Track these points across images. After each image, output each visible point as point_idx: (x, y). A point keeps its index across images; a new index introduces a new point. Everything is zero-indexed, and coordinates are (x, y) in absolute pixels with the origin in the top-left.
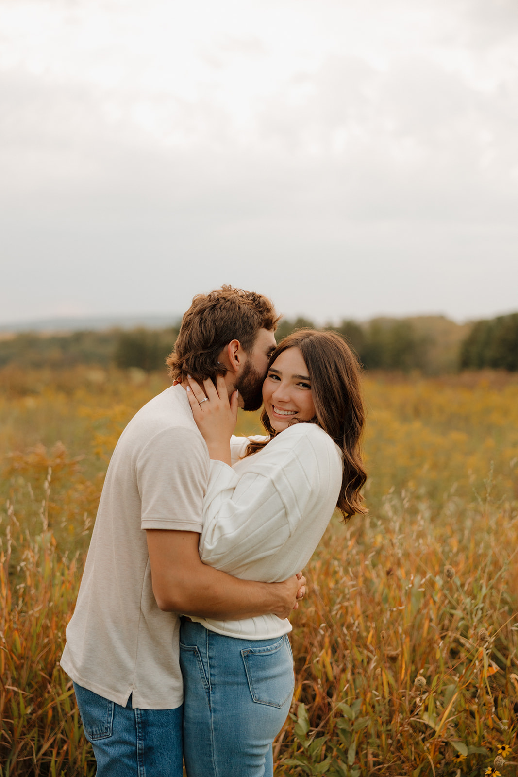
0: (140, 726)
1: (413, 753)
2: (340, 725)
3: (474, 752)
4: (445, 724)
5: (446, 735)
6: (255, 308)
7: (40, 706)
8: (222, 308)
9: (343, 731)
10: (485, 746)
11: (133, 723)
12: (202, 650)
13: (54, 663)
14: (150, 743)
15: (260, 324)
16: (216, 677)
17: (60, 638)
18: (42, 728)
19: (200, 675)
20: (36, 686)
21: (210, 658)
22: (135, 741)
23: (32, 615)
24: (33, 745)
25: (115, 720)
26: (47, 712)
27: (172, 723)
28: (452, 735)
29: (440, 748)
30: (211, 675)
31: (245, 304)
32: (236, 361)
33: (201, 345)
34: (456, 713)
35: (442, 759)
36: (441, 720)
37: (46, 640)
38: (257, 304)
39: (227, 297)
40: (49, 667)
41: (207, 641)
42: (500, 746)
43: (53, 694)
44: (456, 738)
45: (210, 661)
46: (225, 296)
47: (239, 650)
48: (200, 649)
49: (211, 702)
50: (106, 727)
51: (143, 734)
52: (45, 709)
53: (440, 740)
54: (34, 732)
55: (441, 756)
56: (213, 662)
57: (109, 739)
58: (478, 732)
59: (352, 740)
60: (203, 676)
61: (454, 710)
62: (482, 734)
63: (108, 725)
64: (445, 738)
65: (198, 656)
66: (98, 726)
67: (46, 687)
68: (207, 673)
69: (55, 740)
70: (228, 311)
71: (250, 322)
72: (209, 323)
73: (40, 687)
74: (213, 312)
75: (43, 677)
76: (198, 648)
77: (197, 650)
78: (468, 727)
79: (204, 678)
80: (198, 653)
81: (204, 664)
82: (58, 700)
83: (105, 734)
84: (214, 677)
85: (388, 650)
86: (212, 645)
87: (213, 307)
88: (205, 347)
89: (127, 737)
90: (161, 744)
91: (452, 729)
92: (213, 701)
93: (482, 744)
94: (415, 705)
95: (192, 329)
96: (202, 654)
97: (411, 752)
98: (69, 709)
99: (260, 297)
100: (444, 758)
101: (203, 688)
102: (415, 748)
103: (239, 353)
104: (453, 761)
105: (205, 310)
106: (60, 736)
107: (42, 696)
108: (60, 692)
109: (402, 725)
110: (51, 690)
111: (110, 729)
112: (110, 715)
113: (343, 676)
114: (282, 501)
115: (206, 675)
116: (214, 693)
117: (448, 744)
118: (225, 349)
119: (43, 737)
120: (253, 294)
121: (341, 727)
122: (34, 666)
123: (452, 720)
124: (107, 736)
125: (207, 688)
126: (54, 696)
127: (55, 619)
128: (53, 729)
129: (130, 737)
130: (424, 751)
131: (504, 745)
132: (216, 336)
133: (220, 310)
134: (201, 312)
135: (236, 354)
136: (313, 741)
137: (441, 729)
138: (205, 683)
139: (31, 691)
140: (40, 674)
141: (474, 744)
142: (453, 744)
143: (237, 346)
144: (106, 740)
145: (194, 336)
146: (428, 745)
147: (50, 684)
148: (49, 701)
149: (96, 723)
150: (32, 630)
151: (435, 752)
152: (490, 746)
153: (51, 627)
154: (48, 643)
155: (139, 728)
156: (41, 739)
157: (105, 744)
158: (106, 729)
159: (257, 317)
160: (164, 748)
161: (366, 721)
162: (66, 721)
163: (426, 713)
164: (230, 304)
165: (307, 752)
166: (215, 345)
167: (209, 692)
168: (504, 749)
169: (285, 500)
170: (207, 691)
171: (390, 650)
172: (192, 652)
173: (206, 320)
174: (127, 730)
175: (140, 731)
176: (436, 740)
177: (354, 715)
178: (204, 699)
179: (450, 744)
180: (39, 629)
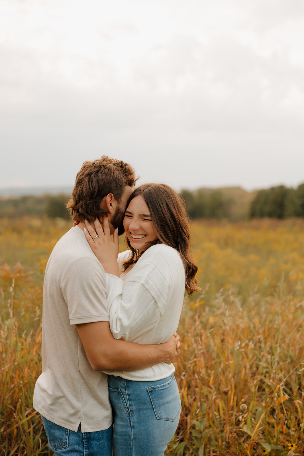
0: (86, 440)
1: (238, 450)
2: (194, 434)
3: (274, 448)
4: (256, 432)
5: (257, 439)
6: (123, 173)
7: (9, 426)
8: (103, 173)
9: (196, 437)
10: (280, 444)
11: (81, 439)
12: (123, 390)
13: (17, 400)
14: (92, 451)
15: (126, 183)
16: (133, 406)
17: (21, 384)
18: (10, 440)
19: (123, 406)
20: (6, 414)
21: (129, 395)
22: (83, 450)
23: (4, 370)
24: (4, 451)
25: (70, 437)
26: (13, 430)
27: (105, 438)
28: (261, 439)
29: (253, 447)
30: (130, 405)
31: (117, 170)
32: (111, 207)
33: (89, 196)
34: (263, 425)
35: (255, 453)
36: (254, 430)
37: (12, 386)
38: (124, 170)
39: (106, 165)
40: (14, 402)
41: (126, 385)
42: (290, 445)
43: (17, 419)
44: (263, 440)
45: (129, 397)
46: (105, 164)
47: (146, 388)
48: (122, 390)
49: (131, 422)
50: (64, 442)
51: (88, 445)
52: (12, 429)
53: (254, 441)
54: (6, 443)
55: (254, 451)
56: (131, 397)
57: (66, 449)
58: (276, 436)
59: (201, 443)
60: (125, 407)
61: (262, 423)
62: (279, 437)
63: (66, 440)
64: (257, 440)
65: (121, 395)
66: (59, 442)
67: (13, 415)
68: (127, 404)
69: (18, 448)
70: (106, 175)
71: (120, 182)
72: (94, 182)
73: (8, 415)
74: (97, 175)
75: (11, 409)
76: (120, 389)
77: (120, 391)
78: (270, 433)
79: (126, 407)
80: (121, 393)
81: (125, 399)
82: (20, 423)
83: (64, 446)
84: (132, 406)
85: (223, 388)
86: (129, 387)
87: (97, 172)
88: (91, 198)
89: (77, 447)
90: (98, 451)
91: (261, 435)
92: (132, 421)
93: (279, 443)
94: (239, 421)
95: (83, 185)
96: (123, 393)
97: (237, 449)
98: (27, 428)
99: (126, 165)
100: (256, 452)
101: (125, 414)
102: (239, 447)
103: (112, 201)
104: (262, 454)
105: (92, 174)
106: (22, 445)
107: (9, 420)
108: (22, 418)
109: (231, 433)
110: (16, 417)
111: (67, 443)
112: (67, 434)
113: (195, 404)
114: (151, 295)
115: (127, 406)
116: (132, 416)
117: (259, 444)
118: (104, 199)
119: (11, 446)
120: (122, 162)
121: (194, 435)
122: (5, 401)
123: (261, 430)
124: (65, 447)
125: (128, 414)
126: (18, 421)
127: (18, 372)
128: (17, 441)
129: (80, 448)
130: (244, 448)
131: (292, 444)
132: (99, 191)
133: (101, 175)
134: (89, 175)
135: (110, 202)
136: (178, 444)
137: (254, 435)
138: (127, 411)
139: (3, 417)
140: (9, 407)
141: (274, 443)
142: (262, 443)
143: (112, 197)
144: (64, 450)
145: (84, 190)
146: (247, 445)
147: (15, 413)
148: (15, 423)
149: (57, 440)
150: (4, 379)
151: (251, 449)
152: (284, 445)
153: (15, 378)
154: (14, 387)
155: (85, 441)
156: (10, 447)
157: (63, 452)
158: (64, 443)
159: (124, 179)
160: (100, 453)
161: (210, 431)
162: (25, 436)
163: (245, 425)
164: (108, 170)
165: (175, 451)
166: (97, 197)
167: (129, 416)
168: (292, 446)
169: (153, 295)
170: (128, 415)
171: (224, 388)
172: (117, 392)
173: (92, 181)
174: (77, 443)
175: (86, 443)
176: (251, 442)
177: (202, 428)
178: (127, 420)
179: (260, 444)
180: (8, 379)
